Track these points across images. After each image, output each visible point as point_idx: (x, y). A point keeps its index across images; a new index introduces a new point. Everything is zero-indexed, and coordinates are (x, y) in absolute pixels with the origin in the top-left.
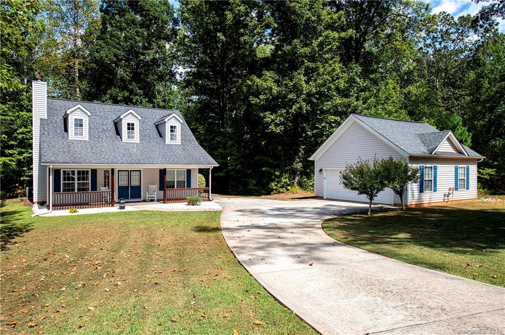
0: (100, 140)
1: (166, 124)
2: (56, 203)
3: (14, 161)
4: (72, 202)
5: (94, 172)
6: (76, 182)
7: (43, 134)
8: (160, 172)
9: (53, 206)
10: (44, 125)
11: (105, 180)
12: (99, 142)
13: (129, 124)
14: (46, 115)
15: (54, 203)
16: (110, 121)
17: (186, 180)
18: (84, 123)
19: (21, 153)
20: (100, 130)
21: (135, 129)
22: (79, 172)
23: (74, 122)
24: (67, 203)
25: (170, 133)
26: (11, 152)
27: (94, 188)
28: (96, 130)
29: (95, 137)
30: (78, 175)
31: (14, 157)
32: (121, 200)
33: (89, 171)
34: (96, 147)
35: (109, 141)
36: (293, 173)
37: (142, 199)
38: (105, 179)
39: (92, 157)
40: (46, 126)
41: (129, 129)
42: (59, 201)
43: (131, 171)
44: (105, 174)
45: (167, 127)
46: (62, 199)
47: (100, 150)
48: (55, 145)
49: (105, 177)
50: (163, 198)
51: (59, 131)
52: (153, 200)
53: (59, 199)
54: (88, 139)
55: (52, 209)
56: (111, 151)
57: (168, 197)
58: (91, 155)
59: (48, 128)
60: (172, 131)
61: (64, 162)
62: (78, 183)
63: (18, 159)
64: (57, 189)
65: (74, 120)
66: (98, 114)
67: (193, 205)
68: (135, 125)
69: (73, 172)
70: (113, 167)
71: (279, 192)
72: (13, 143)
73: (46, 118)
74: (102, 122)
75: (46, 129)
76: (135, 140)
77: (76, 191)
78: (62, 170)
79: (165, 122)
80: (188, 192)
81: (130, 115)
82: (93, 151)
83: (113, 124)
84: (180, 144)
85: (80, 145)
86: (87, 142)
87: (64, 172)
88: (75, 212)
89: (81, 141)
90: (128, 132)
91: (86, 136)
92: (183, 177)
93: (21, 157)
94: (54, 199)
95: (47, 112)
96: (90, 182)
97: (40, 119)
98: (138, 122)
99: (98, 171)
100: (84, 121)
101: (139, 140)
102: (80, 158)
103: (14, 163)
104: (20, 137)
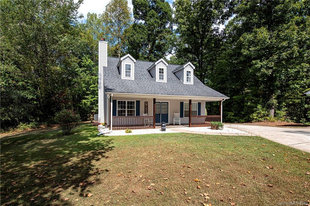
0: (141, 80)
1: (184, 70)
2: (115, 124)
3: (88, 102)
4: (126, 124)
5: (138, 102)
6: (126, 109)
7: (105, 75)
8: (180, 104)
9: (113, 126)
10: (106, 70)
11: (145, 109)
12: (141, 81)
13: (160, 69)
14: (107, 64)
15: (113, 124)
16: (145, 70)
17: (197, 110)
18: (131, 68)
19: (92, 98)
20: (140, 74)
21: (164, 73)
22: (128, 102)
23: (125, 67)
24: (122, 124)
25: (186, 76)
26: (87, 97)
27: (138, 114)
28: (137, 74)
29: (138, 78)
30: (128, 104)
31: (89, 100)
32: (163, 123)
33: (135, 102)
34: (140, 84)
35: (147, 81)
36: (270, 107)
37: (169, 123)
38: (145, 107)
39: (140, 89)
40: (107, 71)
41: (160, 72)
42: (117, 123)
43: (162, 102)
44: (145, 104)
45: (184, 72)
46: (119, 121)
47: (144, 86)
48: (114, 81)
49: (145, 106)
50: (188, 123)
51: (115, 74)
52: (178, 124)
53: (117, 121)
54: (134, 79)
55: (112, 129)
56: (151, 86)
57: (192, 122)
58: (139, 88)
59: (108, 72)
60: (188, 75)
61: (122, 91)
62: (128, 110)
63: (91, 101)
64: (114, 114)
65: (125, 65)
66: (137, 66)
67: (217, 129)
68: (164, 70)
69: (125, 102)
70: (154, 97)
71: (259, 121)
72: (89, 92)
73: (107, 66)
74: (141, 70)
75: (107, 72)
76: (164, 81)
77: (126, 116)
78: (117, 101)
79: (183, 69)
80: (200, 119)
81: (161, 63)
82: (139, 86)
83: (147, 71)
84: (193, 84)
85: (129, 82)
86: (133, 81)
87: (119, 102)
88: (130, 132)
89: (129, 80)
90: (159, 75)
91: (132, 77)
92: (196, 108)
93: (92, 100)
94: (114, 122)
95: (108, 63)
96: (135, 109)
97: (103, 67)
98: (166, 67)
99: (140, 102)
100: (131, 66)
101: (166, 81)
102: (132, 90)
103: (89, 103)
104: (92, 89)
